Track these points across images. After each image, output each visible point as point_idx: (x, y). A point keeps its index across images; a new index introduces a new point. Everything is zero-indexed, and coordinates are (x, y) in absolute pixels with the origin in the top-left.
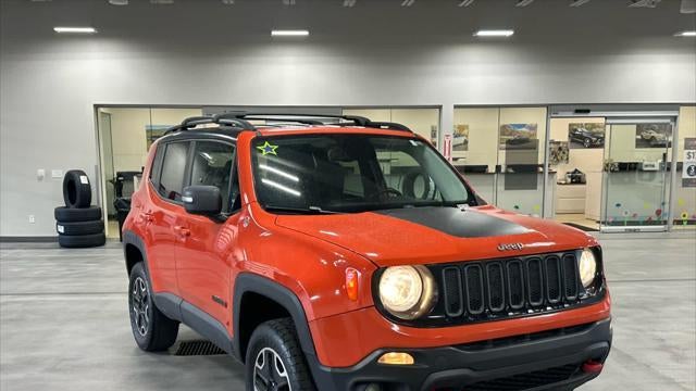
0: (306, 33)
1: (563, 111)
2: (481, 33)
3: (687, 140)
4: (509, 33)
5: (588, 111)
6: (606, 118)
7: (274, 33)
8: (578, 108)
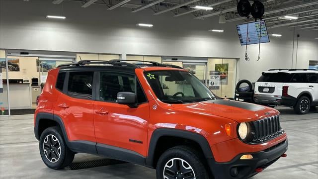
0: (64, 18)
1: (168, 59)
2: (140, 25)
3: (210, 71)
4: (151, 26)
5: (177, 59)
6: (183, 62)
7: (49, 17)
8: (173, 58)
